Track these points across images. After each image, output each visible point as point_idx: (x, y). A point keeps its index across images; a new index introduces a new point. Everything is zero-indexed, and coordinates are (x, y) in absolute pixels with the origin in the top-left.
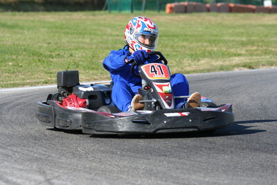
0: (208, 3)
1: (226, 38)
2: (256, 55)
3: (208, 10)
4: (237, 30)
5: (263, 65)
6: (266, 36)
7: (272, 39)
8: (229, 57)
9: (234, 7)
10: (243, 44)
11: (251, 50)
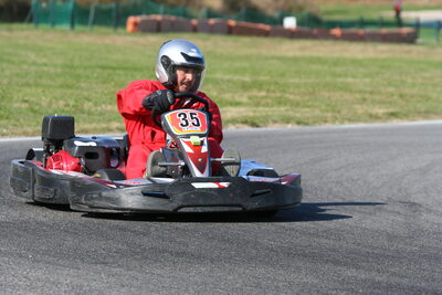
0: (192, 17)
1: (219, 76)
2: (264, 106)
3: (195, 30)
4: (237, 64)
5: (275, 122)
6: (282, 75)
7: (292, 81)
9: (236, 26)
10: (245, 87)
11: (256, 97)
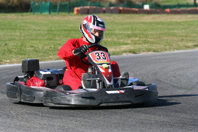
0: (104, 7)
1: (117, 32)
2: (138, 44)
3: (104, 12)
4: (125, 26)
5: (144, 51)
6: (145, 30)
7: (150, 33)
8: (119, 45)
9: (123, 10)
10: (129, 36)
11: (135, 41)
